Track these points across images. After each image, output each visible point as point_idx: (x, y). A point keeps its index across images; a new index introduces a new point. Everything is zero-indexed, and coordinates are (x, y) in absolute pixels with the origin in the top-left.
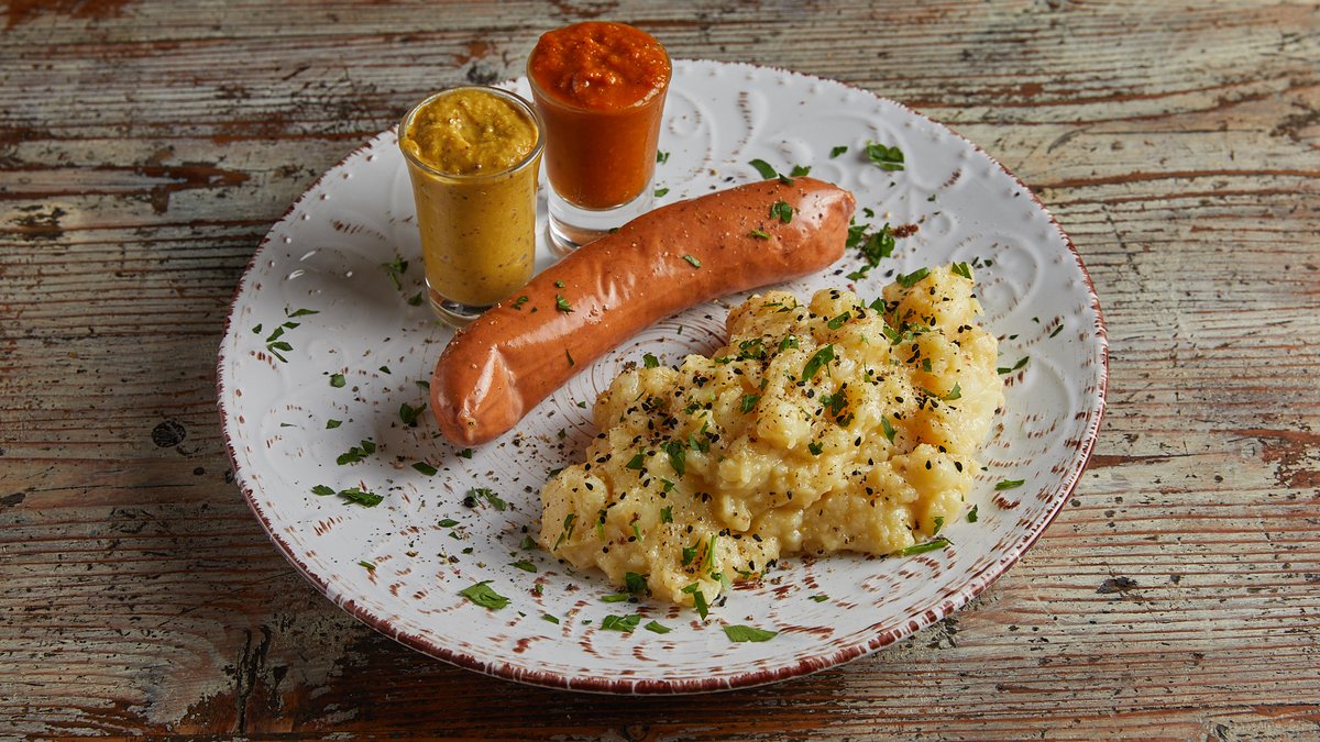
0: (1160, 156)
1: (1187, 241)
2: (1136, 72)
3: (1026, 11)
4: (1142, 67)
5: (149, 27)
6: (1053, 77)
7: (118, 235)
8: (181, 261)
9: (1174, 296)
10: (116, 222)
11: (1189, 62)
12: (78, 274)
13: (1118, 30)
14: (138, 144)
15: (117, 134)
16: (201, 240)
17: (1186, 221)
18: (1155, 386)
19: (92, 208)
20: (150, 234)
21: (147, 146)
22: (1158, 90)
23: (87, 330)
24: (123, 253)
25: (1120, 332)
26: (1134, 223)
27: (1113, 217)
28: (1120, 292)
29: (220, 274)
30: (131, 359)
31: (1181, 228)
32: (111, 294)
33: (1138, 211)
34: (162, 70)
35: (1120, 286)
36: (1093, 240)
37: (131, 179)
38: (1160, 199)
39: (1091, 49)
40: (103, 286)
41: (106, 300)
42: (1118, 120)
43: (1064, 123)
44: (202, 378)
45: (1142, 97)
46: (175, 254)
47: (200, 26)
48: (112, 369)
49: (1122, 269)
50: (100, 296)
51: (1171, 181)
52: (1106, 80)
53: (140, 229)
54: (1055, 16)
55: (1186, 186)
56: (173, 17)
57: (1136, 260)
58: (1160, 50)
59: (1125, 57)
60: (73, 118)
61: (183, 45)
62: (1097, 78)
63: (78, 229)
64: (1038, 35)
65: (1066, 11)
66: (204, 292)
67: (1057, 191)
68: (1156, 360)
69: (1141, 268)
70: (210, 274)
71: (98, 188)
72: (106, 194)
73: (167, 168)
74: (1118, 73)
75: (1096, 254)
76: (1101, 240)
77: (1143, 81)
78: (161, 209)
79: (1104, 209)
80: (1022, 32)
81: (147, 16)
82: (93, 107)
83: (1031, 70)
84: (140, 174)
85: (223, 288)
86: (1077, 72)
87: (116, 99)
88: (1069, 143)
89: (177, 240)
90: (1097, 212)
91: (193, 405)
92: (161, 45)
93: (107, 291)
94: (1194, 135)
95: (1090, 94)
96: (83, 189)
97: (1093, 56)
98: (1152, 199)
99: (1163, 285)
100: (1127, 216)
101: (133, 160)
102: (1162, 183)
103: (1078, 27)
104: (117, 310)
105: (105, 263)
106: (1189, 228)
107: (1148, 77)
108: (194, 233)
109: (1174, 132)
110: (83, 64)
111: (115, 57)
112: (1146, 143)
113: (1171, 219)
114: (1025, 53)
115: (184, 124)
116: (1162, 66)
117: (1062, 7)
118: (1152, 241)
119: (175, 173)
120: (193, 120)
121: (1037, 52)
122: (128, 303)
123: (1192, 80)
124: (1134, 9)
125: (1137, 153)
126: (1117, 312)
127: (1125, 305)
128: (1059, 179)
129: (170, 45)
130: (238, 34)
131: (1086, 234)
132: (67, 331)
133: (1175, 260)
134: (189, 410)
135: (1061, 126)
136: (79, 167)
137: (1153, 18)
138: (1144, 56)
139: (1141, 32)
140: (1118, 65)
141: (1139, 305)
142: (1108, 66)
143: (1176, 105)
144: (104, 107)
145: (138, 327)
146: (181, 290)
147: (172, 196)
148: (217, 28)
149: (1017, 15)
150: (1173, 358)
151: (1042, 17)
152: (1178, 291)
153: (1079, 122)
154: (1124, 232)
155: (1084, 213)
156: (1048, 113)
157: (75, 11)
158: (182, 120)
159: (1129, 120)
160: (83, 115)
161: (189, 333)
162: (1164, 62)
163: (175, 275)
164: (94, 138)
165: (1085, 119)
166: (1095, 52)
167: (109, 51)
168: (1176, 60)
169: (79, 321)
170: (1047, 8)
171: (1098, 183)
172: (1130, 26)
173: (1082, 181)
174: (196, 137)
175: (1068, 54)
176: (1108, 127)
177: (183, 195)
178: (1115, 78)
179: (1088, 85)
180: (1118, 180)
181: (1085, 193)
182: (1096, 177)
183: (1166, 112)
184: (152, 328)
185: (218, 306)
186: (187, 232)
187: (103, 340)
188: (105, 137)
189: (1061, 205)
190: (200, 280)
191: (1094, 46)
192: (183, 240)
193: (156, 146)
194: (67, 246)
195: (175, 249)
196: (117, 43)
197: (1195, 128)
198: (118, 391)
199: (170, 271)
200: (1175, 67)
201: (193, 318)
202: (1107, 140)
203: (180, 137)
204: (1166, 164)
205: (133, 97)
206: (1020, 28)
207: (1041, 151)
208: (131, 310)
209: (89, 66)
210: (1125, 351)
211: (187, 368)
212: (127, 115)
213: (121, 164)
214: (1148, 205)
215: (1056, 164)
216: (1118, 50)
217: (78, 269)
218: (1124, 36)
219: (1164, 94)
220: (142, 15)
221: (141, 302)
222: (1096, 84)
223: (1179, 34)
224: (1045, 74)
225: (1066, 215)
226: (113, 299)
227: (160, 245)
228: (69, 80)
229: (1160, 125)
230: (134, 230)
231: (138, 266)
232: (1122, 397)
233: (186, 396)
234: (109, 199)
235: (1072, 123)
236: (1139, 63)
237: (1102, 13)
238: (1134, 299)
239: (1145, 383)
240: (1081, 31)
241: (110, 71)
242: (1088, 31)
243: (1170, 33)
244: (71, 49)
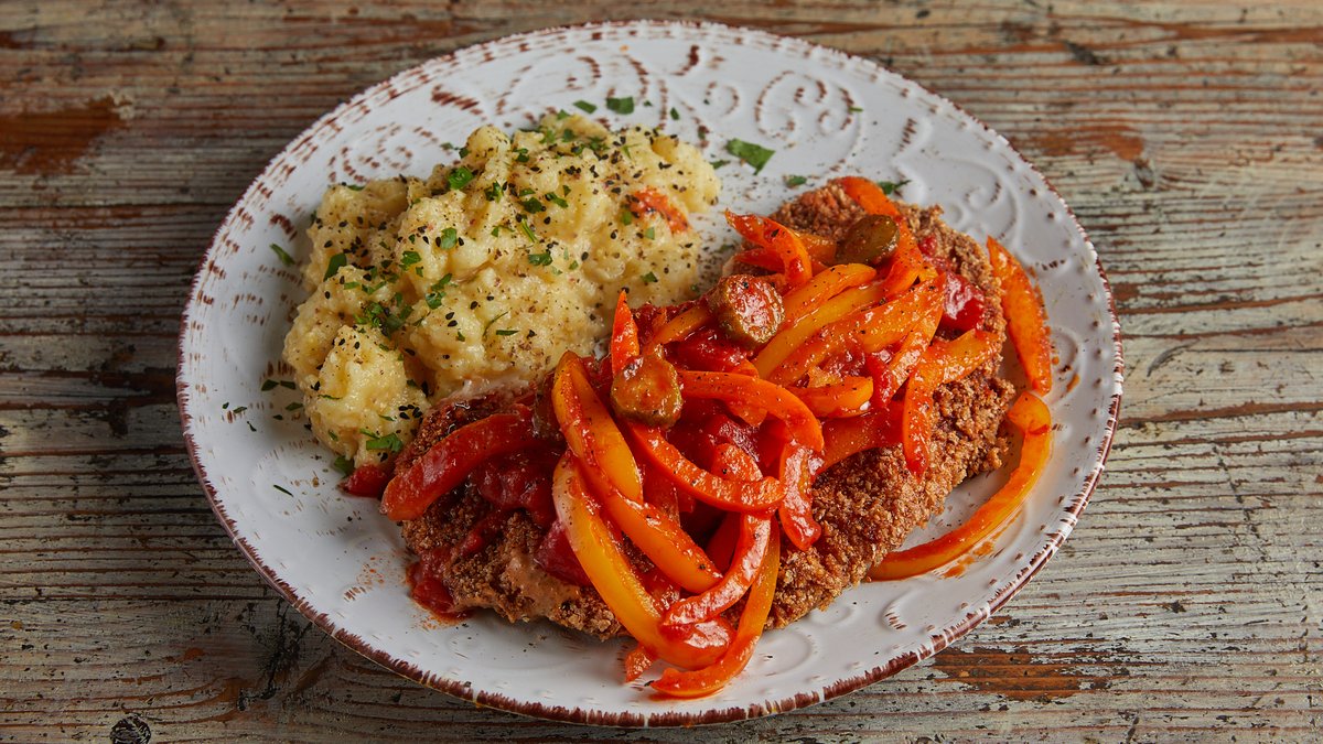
0: (1276, 382)
1: (1311, 494)
2: (1243, 271)
3: (1115, 189)
4: (1250, 264)
5: (107, 187)
6: (1150, 275)
7: (69, 464)
8: (145, 501)
9: (1300, 567)
10: (67, 446)
11: (1303, 259)
12: (23, 515)
13: (1220, 216)
14: (92, 342)
15: (69, 327)
16: (166, 472)
17: (1309, 468)
18: (1285, 687)
19: (40, 426)
20: (107, 463)
21: (105, 345)
22: (1269, 295)
23: (32, 592)
24: (76, 488)
25: (1240, 614)
26: (1250, 470)
27: (1227, 461)
28: (1239, 561)
29: (190, 519)
30: (85, 632)
31: (1304, 476)
32: (61, 544)
33: (1254, 454)
34: (122, 244)
35: (1238, 553)
36: (1205, 491)
37: (85, 389)
38: (1279, 438)
39: (1192, 240)
40: (53, 531)
41: (56, 551)
42: (1225, 333)
43: (1164, 336)
44: (170, 659)
45: (1252, 304)
46: (137, 491)
47: (166, 187)
48: (63, 645)
49: (1240, 529)
50: (49, 545)
51: (1290, 414)
52: (1210, 281)
53: (95, 456)
54: (1148, 196)
55: (1308, 422)
56: (136, 175)
57: (1255, 518)
58: (1269, 243)
59: (1230, 251)
60: (17, 306)
61: (146, 212)
62: (1200, 279)
63: (22, 455)
64: (1130, 220)
65: (1160, 190)
66: (172, 542)
67: (1160, 426)
68: (1283, 652)
69: (1261, 529)
70: (178, 519)
71: (46, 400)
72: (55, 408)
73: (127, 375)
74: (1223, 272)
75: (1209, 509)
76: (1214, 493)
77: (1252, 283)
78: (119, 429)
79: (1215, 450)
80: (1112, 216)
81: (104, 173)
82: (41, 292)
83: (1124, 267)
84: (95, 383)
85: (194, 538)
86: (1177, 270)
87: (68, 281)
88: (1171, 363)
89: (139, 473)
90: (1207, 454)
91: (160, 696)
92: (120, 212)
93: (57, 538)
94: (1313, 354)
95: (1192, 299)
96: (29, 402)
97: (1194, 249)
98: (1269, 438)
99: (1287, 552)
100: (1241, 460)
101: (88, 365)
102: (1279, 417)
103: (1176, 212)
104: (69, 565)
105: (54, 500)
106: (1314, 478)
107: (1257, 278)
108: (158, 463)
109: (1290, 350)
110: (29, 235)
111: (67, 226)
112: (1260, 365)
113: (1292, 464)
114: (1116, 244)
115: (147, 316)
116: (1273, 264)
117: (1156, 185)
118: (1272, 494)
119: (136, 381)
120: (157, 311)
121: (1130, 243)
122: (84, 556)
123: (1307, 283)
124: (1237, 190)
125: (1249, 379)
126: (1236, 587)
127: (1244, 578)
128: (1162, 412)
129: (130, 212)
130: (209, 200)
131: (1196, 483)
132: (10, 592)
133: (1299, 519)
134: (155, 703)
135: (1162, 341)
136: (24, 371)
137: (1259, 202)
138: (1252, 251)
139: (1246, 219)
140: (1223, 261)
141: (1260, 579)
142: (1211, 263)
143: (1291, 316)
144: (54, 291)
145: (93, 587)
146: (144, 539)
147: (133, 413)
148: (184, 190)
149: (1105, 195)
150: (1303, 649)
151: (1134, 197)
152: (1305, 561)
153: (1182, 336)
154: (1240, 482)
155: (1192, 455)
156: (1147, 322)
157: (20, 165)
158: (145, 312)
159: (1237, 333)
160: (29, 302)
161: (153, 598)
162: (1275, 259)
163: (137, 519)
164: (42, 333)
165: (1189, 331)
166: (1195, 245)
167: (60, 218)
168: (1289, 256)
169: (25, 578)
170: (1138, 186)
171: (1207, 416)
172: (1233, 211)
173: (1188, 412)
174: (160, 335)
175: (1165, 246)
176: (1215, 343)
177: (146, 411)
178: (1220, 278)
179: (1190, 287)
180: (1230, 413)
181: (1193, 429)
182: (1204, 408)
183: (1280, 323)
184: (110, 590)
185: (187, 560)
186: (149, 462)
187: (53, 605)
188: (54, 332)
189: (1167, 445)
190: (166, 526)
191: (1194, 236)
192: (146, 473)
193: (114, 346)
194: (10, 476)
195: (137, 484)
196: (69, 207)
197: (1314, 346)
198: (71, 674)
199: (132, 513)
200: (1287, 266)
201: (158, 577)
202: (1215, 360)
203: (142, 334)
204: (1284, 392)
205: (88, 280)
206: (1109, 211)
207: (1140, 374)
208: (85, 565)
209: (37, 237)
210: (1248, 640)
211: (151, 645)
212: (80, 303)
213: (74, 369)
214: (1266, 446)
215: (1158, 391)
216: (1222, 242)
217: (23, 509)
218: (1228, 225)
219: (1277, 301)
220: (98, 170)
221: (97, 555)
222: (1199, 287)
223: (1290, 223)
224: (1140, 272)
225: (1172, 458)
226: (64, 550)
227: (119, 479)
228: (13, 256)
229: (1275, 341)
230: (89, 458)
231: (93, 505)
232: (1247, 702)
233: (150, 684)
234: (59, 415)
235: (1173, 337)
236: (1246, 260)
237: (1202, 194)
238: (1254, 571)
239: (1272, 682)
240: (1178, 217)
241: (61, 245)
242: (1186, 217)
243: (1279, 222)
244: (15, 214)
